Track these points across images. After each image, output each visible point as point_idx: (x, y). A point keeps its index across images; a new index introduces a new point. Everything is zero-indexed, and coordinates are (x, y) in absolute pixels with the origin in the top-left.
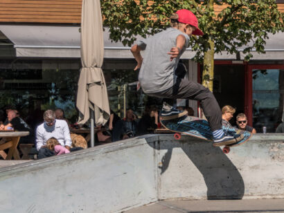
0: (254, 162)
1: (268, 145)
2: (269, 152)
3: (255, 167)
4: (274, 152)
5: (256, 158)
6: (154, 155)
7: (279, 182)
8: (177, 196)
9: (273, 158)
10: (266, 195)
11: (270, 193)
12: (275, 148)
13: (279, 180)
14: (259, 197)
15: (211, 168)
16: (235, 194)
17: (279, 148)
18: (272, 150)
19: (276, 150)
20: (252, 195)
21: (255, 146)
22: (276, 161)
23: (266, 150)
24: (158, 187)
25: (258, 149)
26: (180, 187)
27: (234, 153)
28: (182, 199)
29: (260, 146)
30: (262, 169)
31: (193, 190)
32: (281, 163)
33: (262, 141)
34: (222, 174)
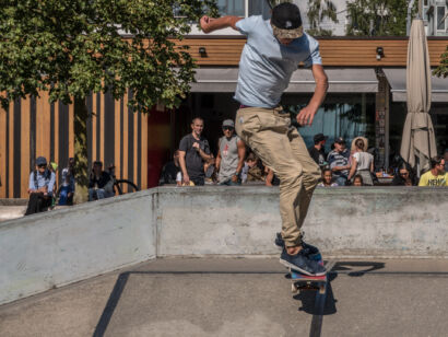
0: (262, 218)
3: (264, 223)
5: (265, 213)
6: (153, 208)
8: (178, 253)
14: (269, 256)
15: (214, 223)
16: (242, 253)
20: (260, 254)
21: (264, 200)
24: (157, 243)
25: (267, 203)
26: (180, 243)
27: (240, 207)
28: (183, 257)
29: (269, 200)
30: (273, 226)
31: (195, 247)
33: (272, 195)
34: (226, 230)
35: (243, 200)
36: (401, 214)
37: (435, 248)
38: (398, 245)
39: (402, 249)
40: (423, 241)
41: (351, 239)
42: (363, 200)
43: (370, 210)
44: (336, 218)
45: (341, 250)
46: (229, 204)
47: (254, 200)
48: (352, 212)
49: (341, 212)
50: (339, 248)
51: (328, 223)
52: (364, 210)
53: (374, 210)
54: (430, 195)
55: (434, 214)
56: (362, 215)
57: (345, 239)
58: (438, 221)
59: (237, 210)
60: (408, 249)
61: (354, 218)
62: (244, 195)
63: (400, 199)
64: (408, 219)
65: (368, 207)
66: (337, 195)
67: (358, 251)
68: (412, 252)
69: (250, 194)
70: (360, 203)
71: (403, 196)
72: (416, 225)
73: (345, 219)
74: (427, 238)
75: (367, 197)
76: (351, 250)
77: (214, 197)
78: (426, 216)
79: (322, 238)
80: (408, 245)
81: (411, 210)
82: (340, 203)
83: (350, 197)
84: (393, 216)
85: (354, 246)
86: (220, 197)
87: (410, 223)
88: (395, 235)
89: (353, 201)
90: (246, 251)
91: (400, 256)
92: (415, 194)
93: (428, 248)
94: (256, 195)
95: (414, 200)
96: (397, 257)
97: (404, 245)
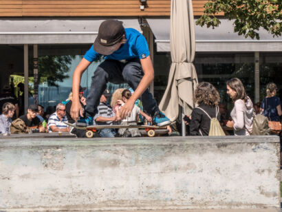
0: (25, 171)
1: (39, 151)
2: (41, 159)
3: (25, 177)
4: (47, 159)
5: (26, 166)
7: (53, 193)
9: (46, 166)
10: (38, 207)
11: (43, 205)
12: (48, 155)
13: (53, 190)
16: (3, 207)
17: (52, 154)
18: (44, 157)
19: (49, 157)
20: (22, 207)
21: (25, 153)
22: (50, 170)
23: (37, 157)
25: (28, 156)
29: (30, 152)
30: (34, 179)
32: (55, 172)
33: (33, 147)
35: (4, 153)
36: (164, 165)
37: (198, 198)
38: (161, 196)
39: (166, 200)
40: (187, 192)
41: (114, 190)
42: (126, 151)
43: (133, 161)
44: (98, 170)
45: (103, 202)
48: (115, 163)
49: (104, 164)
50: (102, 199)
51: (90, 175)
52: (127, 161)
53: (137, 161)
54: (193, 145)
55: (197, 164)
56: (125, 166)
57: (108, 191)
58: (201, 171)
60: (171, 200)
61: (116, 169)
62: (4, 148)
63: (163, 150)
64: (171, 170)
65: (130, 158)
66: (100, 146)
67: (122, 202)
68: (176, 202)
69: (11, 147)
70: (123, 154)
71: (166, 146)
72: (180, 175)
73: (108, 170)
75: (130, 148)
76: (114, 202)
78: (189, 167)
79: (85, 190)
80: (173, 196)
81: (174, 160)
82: (103, 155)
83: (113, 148)
84: (156, 167)
85: (118, 198)
87: (173, 173)
88: (159, 187)
89: (116, 152)
90: (8, 205)
91: (163, 207)
92: (178, 144)
93: (192, 198)
94: (17, 147)
95: (177, 151)
96: (161, 208)
97: (167, 196)
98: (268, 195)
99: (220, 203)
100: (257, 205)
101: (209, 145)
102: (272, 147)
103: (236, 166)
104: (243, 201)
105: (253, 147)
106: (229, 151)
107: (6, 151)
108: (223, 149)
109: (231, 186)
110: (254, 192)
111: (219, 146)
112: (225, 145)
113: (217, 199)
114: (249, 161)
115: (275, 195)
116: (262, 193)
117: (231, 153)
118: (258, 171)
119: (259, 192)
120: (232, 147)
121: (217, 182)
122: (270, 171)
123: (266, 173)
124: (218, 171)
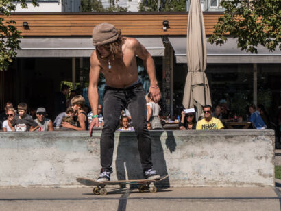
0: (75, 156)
2: (88, 147)
3: (75, 160)
4: (92, 147)
5: (76, 152)
8: (8, 184)
9: (91, 152)
12: (92, 143)
13: (96, 171)
14: (79, 186)
15: (36, 160)
16: (57, 183)
17: (96, 143)
18: (90, 145)
19: (94, 145)
20: (72, 184)
21: (75, 142)
22: (94, 155)
23: (85, 145)
25: (77, 144)
26: (9, 176)
27: (56, 147)
28: (11, 187)
29: (79, 142)
30: (82, 162)
31: (21, 179)
33: (81, 138)
34: (45, 166)
35: (59, 142)
36: (183, 152)
37: (210, 178)
38: (181, 176)
39: (185, 180)
40: (201, 173)
44: (132, 156)
46: (47, 145)
47: (68, 142)
54: (206, 137)
55: (209, 151)
58: (212, 157)
59: (54, 150)
60: (189, 180)
62: (59, 138)
63: (182, 140)
64: (189, 156)
68: (192, 182)
69: (64, 137)
71: (185, 138)
72: (196, 160)
74: (204, 171)
77: (36, 140)
78: (203, 154)
80: (190, 176)
81: (191, 148)
84: (178, 154)
86: (40, 140)
87: (191, 159)
88: (179, 169)
90: (61, 183)
91: (182, 185)
92: (194, 136)
93: (205, 178)
94: (68, 138)
95: (193, 141)
96: (180, 186)
97: (186, 177)
98: (265, 176)
99: (227, 182)
100: (256, 184)
101: (219, 137)
102: (268, 138)
103: (240, 153)
104: (245, 181)
105: (254, 138)
106: (234, 141)
107: (60, 140)
108: (229, 140)
109: (236, 169)
110: (254, 174)
111: (227, 138)
112: (231, 137)
113: (225, 179)
114: (250, 150)
115: (270, 176)
116: (260, 175)
117: (236, 143)
118: (257, 158)
119: (258, 174)
120: (237, 138)
121: (225, 166)
122: (266, 157)
123: (264, 159)
124: (226, 157)
